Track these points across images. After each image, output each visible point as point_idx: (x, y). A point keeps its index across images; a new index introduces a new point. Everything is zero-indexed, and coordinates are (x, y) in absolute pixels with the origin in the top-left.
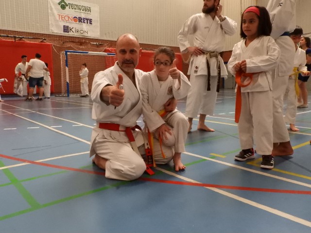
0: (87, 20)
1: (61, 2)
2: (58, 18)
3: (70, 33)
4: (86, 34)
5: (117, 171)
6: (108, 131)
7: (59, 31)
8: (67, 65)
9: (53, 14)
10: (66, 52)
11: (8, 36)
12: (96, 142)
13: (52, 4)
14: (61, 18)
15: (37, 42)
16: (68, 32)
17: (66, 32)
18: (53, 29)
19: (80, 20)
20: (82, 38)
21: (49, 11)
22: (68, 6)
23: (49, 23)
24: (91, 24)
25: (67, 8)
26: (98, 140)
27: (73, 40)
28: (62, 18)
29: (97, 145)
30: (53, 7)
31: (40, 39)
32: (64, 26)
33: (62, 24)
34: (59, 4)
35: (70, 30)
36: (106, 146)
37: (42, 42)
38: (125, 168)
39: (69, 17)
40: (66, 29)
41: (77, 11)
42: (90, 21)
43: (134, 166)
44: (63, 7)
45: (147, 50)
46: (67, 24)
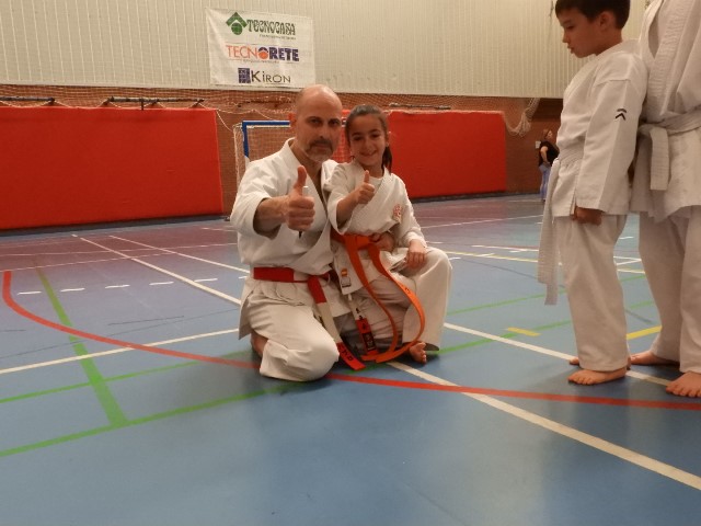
0: (288, 51)
1: (232, 19)
2: (226, 53)
3: (252, 84)
4: (286, 84)
5: (279, 362)
6: (270, 284)
7: (230, 81)
8: (246, 153)
9: (217, 47)
10: (245, 125)
11: (128, 100)
12: (249, 305)
13: (212, 24)
14: (232, 55)
15: (186, 107)
16: (249, 82)
17: (244, 82)
18: (216, 77)
19: (273, 53)
20: (279, 93)
21: (209, 40)
22: (247, 27)
23: (208, 64)
24: (296, 60)
25: (245, 30)
26: (252, 301)
27: (259, 98)
28: (235, 51)
29: (252, 312)
30: (216, 30)
31: (190, 100)
32: (240, 70)
33: (236, 65)
34: (228, 23)
35: (253, 76)
36: (265, 311)
37: (195, 106)
38: (290, 354)
39: (249, 50)
40: (245, 75)
41: (266, 34)
42: (293, 55)
43: (309, 349)
44: (237, 30)
45: (421, 108)
46: (244, 66)
